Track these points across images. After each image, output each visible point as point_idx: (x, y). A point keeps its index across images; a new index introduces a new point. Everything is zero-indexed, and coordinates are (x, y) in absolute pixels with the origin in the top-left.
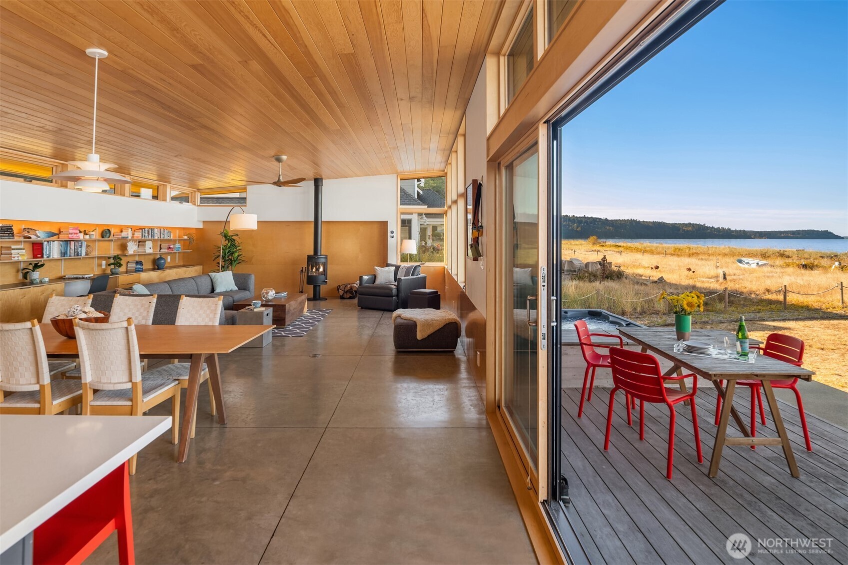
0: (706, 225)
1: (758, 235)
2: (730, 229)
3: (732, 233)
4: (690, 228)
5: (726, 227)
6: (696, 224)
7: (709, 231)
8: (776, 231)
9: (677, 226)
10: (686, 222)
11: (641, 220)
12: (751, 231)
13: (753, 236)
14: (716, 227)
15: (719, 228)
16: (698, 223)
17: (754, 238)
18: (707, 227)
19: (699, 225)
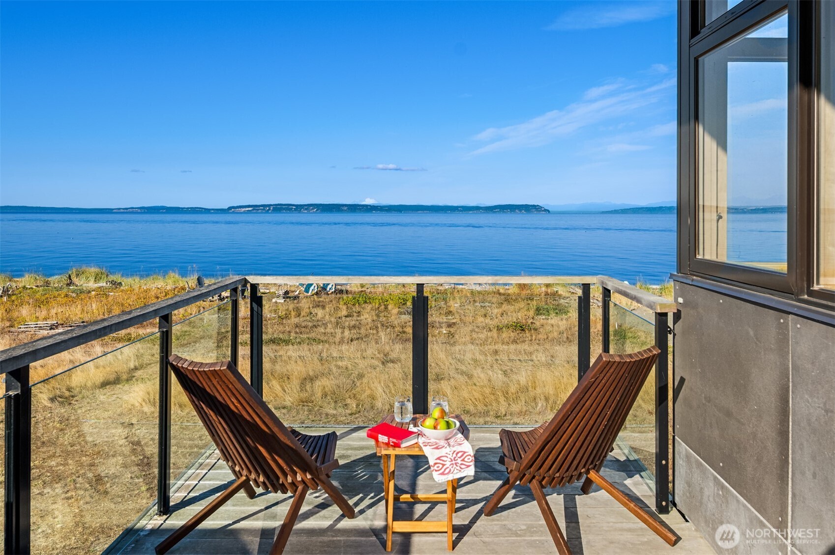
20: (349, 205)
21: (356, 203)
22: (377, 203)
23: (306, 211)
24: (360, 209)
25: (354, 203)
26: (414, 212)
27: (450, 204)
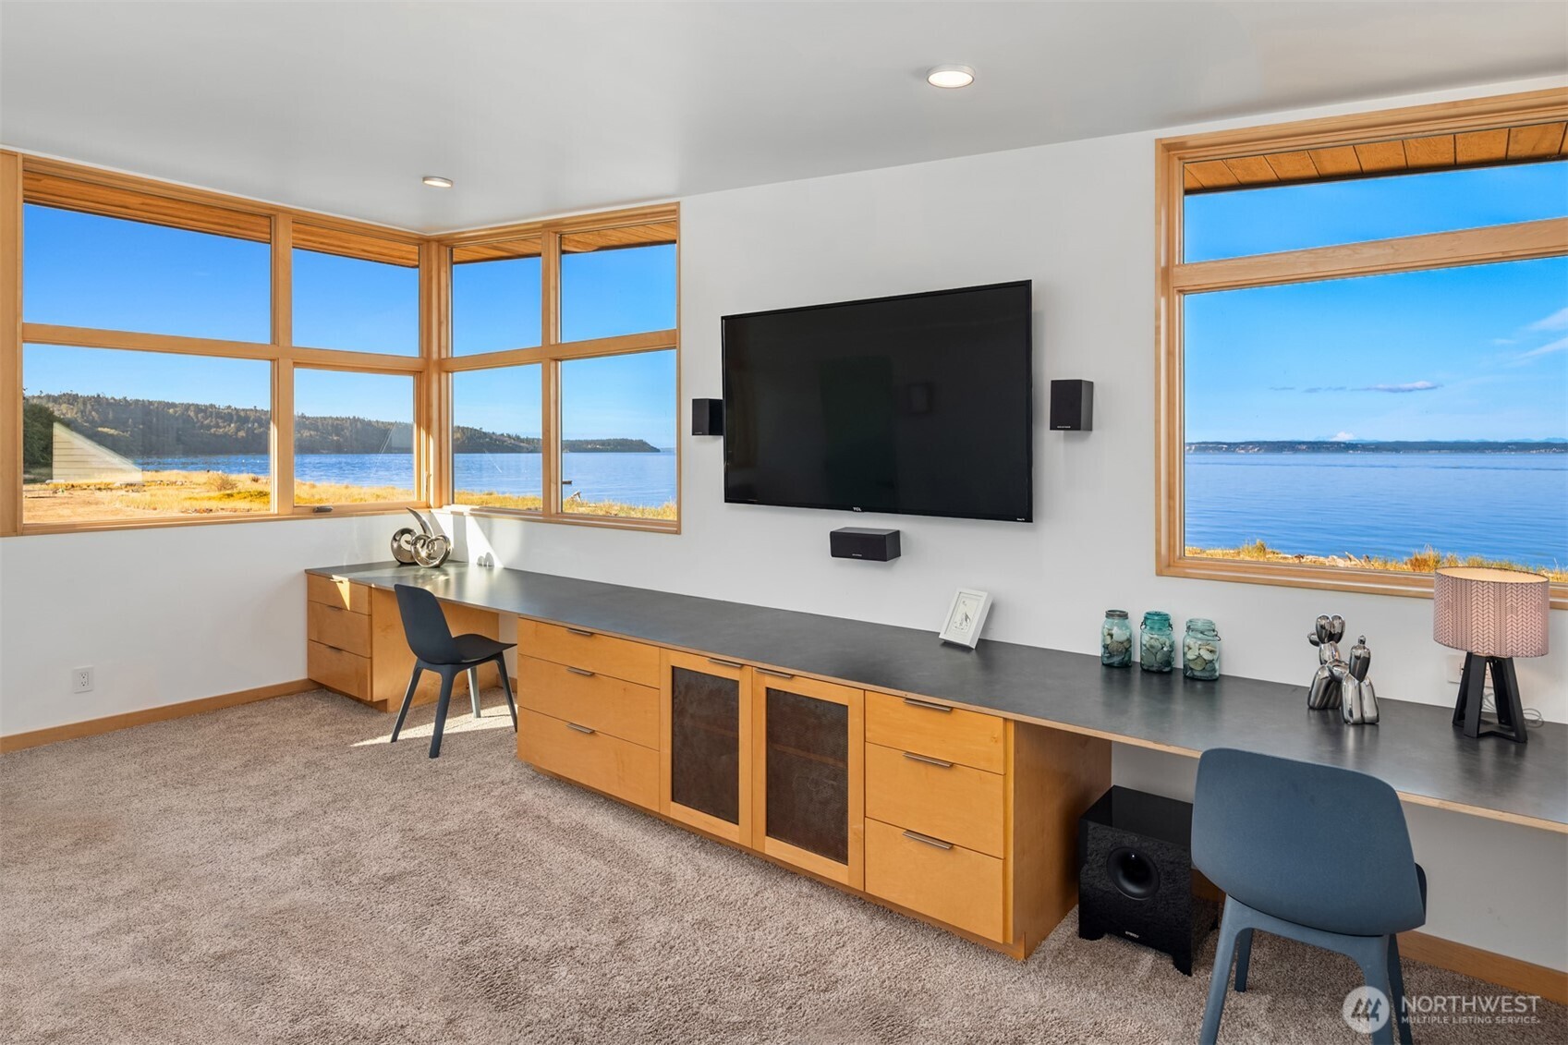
20: (1310, 443)
21: (1321, 440)
22: (1356, 439)
23: (1243, 451)
24: (1328, 449)
25: (1317, 440)
26: (1431, 452)
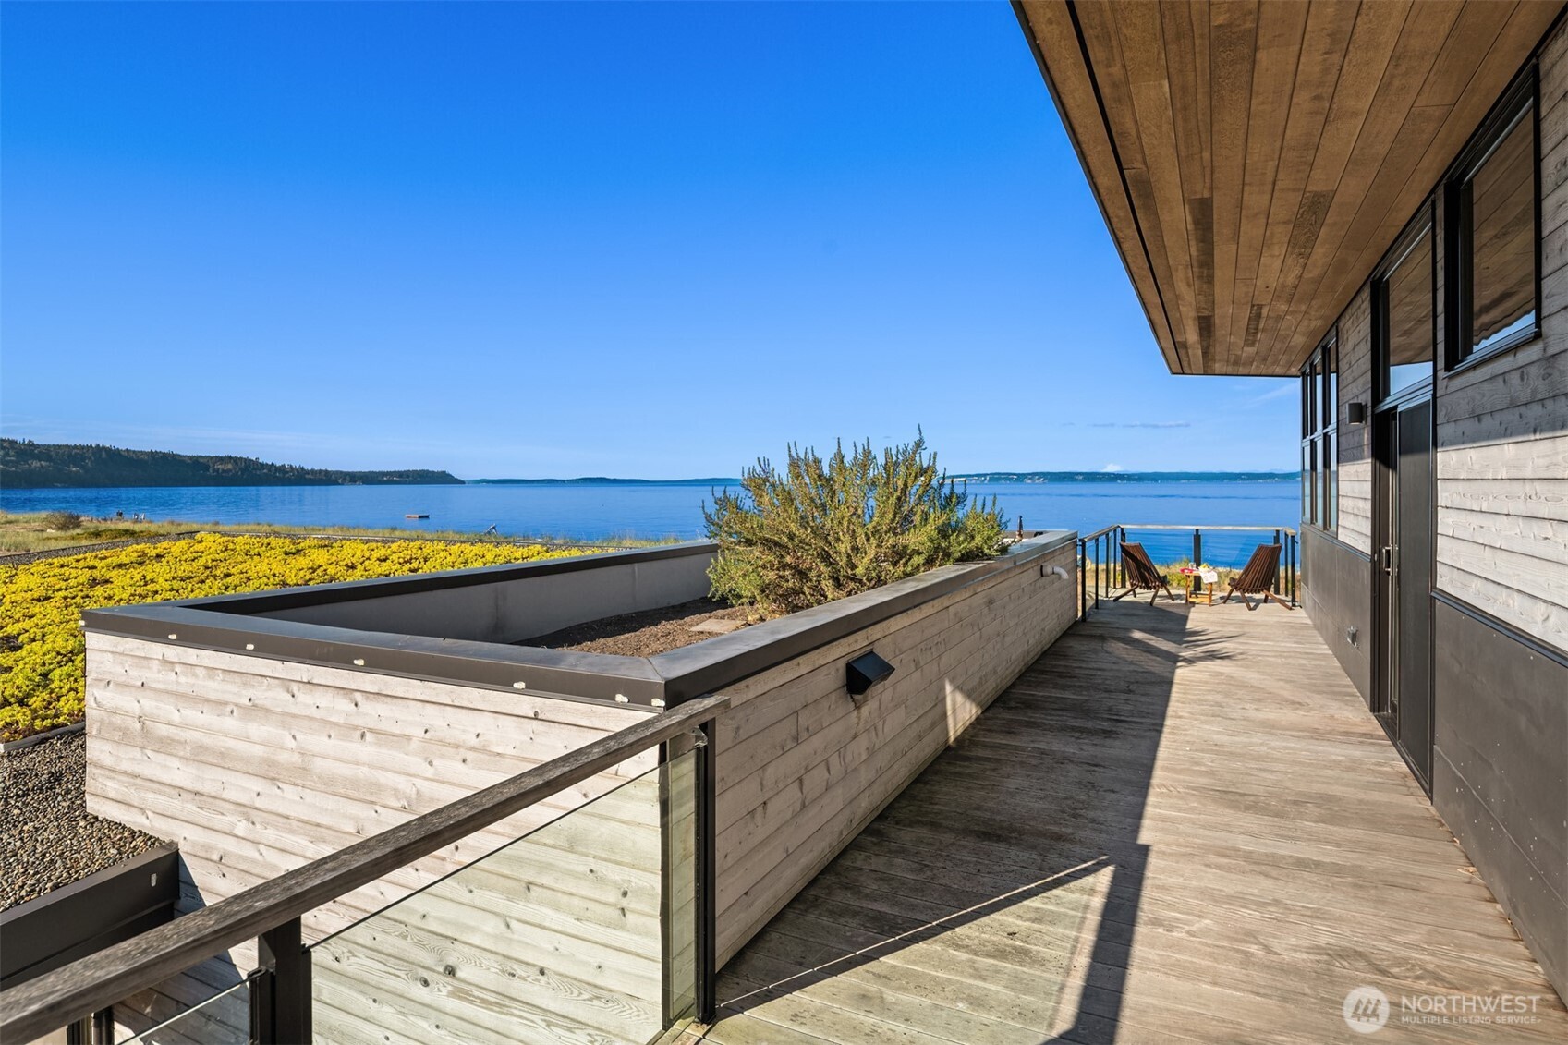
0: (260, 461)
1: (348, 478)
2: (303, 469)
3: (307, 476)
4: (230, 466)
5: (296, 464)
6: (241, 458)
7: (265, 471)
8: (375, 473)
9: (202, 461)
10: (222, 454)
11: (123, 447)
12: (337, 472)
13: (340, 481)
14: (278, 464)
15: (284, 466)
16: (245, 457)
17: (342, 484)
18: (262, 464)
19: (247, 461)
27: (1229, 471)
